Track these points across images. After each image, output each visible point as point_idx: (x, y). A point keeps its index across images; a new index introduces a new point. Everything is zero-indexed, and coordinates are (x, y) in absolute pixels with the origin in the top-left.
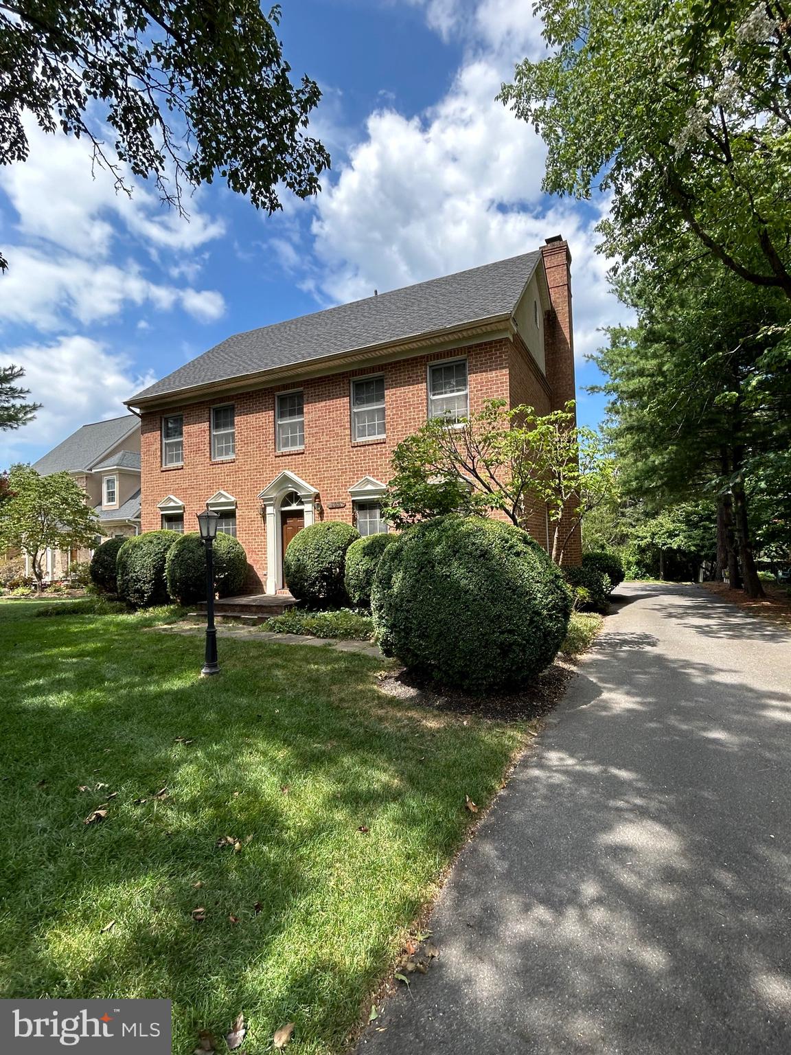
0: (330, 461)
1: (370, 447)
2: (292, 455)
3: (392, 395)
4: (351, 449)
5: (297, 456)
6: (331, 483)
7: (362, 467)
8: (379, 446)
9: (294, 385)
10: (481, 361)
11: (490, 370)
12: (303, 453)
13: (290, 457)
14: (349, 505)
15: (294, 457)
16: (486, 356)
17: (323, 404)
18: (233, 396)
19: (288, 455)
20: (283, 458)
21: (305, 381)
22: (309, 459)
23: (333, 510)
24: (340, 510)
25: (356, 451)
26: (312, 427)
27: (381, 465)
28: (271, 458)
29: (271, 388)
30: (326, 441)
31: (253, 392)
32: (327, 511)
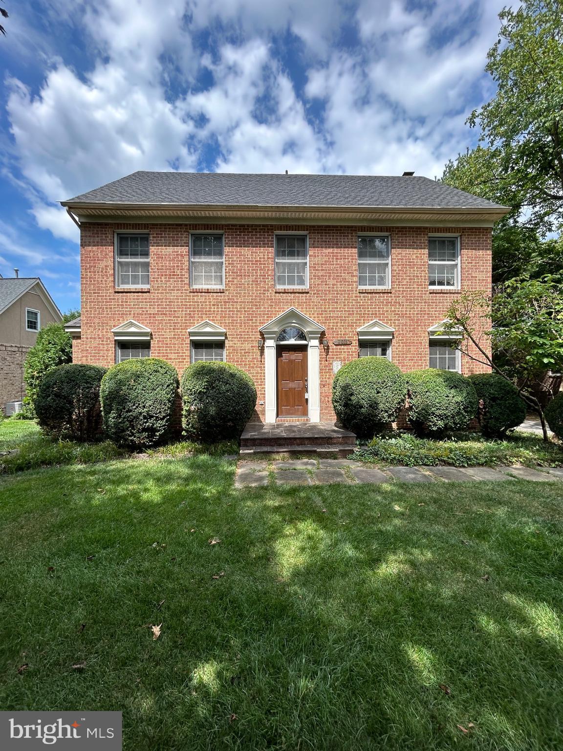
0: (337, 302)
1: (377, 295)
2: (295, 293)
3: (398, 254)
4: (358, 295)
5: (301, 295)
6: (337, 323)
7: (369, 311)
8: (385, 295)
9: (298, 228)
10: (472, 241)
11: (479, 249)
12: (308, 293)
13: (293, 295)
14: (355, 343)
15: (297, 295)
16: (475, 238)
17: (331, 250)
18: (223, 225)
19: (291, 293)
20: (285, 295)
21: (311, 226)
22: (315, 299)
23: (339, 347)
24: (346, 347)
25: (364, 297)
26: (317, 270)
27: (387, 311)
28: (270, 293)
29: (272, 226)
30: (333, 285)
31: (248, 226)
32: (332, 347)
